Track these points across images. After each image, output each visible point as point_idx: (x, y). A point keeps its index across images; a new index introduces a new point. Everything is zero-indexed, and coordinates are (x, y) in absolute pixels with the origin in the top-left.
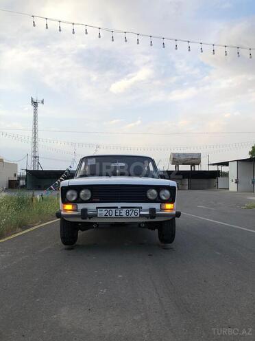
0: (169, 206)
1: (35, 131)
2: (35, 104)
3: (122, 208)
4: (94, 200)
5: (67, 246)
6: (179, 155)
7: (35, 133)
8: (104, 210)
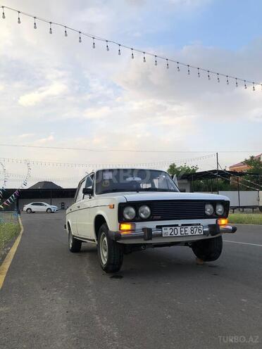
0: (223, 221)
3: (183, 225)
4: (155, 217)
8: (169, 228)
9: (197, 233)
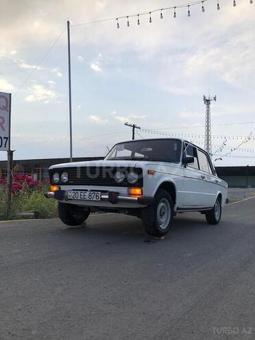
2: (207, 102)
4: (70, 182)
7: (208, 130)
8: (72, 192)
9: (95, 199)
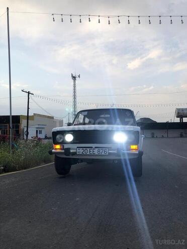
1: (75, 97)
2: (74, 78)
3: (96, 147)
4: (75, 141)
5: (59, 176)
6: (183, 110)
7: (75, 98)
8: (81, 149)
9: (103, 154)
